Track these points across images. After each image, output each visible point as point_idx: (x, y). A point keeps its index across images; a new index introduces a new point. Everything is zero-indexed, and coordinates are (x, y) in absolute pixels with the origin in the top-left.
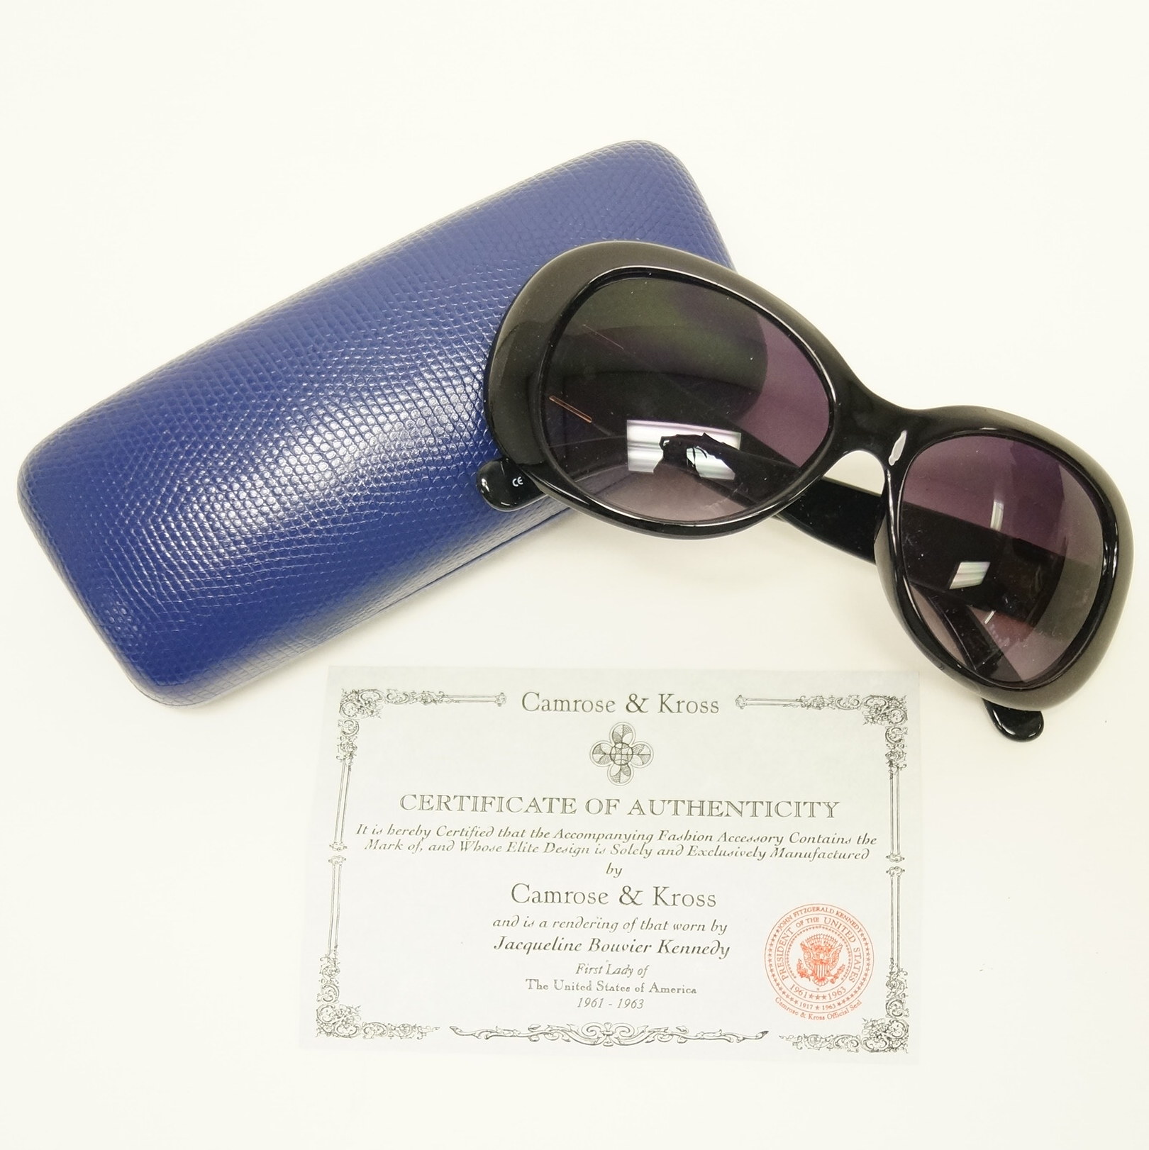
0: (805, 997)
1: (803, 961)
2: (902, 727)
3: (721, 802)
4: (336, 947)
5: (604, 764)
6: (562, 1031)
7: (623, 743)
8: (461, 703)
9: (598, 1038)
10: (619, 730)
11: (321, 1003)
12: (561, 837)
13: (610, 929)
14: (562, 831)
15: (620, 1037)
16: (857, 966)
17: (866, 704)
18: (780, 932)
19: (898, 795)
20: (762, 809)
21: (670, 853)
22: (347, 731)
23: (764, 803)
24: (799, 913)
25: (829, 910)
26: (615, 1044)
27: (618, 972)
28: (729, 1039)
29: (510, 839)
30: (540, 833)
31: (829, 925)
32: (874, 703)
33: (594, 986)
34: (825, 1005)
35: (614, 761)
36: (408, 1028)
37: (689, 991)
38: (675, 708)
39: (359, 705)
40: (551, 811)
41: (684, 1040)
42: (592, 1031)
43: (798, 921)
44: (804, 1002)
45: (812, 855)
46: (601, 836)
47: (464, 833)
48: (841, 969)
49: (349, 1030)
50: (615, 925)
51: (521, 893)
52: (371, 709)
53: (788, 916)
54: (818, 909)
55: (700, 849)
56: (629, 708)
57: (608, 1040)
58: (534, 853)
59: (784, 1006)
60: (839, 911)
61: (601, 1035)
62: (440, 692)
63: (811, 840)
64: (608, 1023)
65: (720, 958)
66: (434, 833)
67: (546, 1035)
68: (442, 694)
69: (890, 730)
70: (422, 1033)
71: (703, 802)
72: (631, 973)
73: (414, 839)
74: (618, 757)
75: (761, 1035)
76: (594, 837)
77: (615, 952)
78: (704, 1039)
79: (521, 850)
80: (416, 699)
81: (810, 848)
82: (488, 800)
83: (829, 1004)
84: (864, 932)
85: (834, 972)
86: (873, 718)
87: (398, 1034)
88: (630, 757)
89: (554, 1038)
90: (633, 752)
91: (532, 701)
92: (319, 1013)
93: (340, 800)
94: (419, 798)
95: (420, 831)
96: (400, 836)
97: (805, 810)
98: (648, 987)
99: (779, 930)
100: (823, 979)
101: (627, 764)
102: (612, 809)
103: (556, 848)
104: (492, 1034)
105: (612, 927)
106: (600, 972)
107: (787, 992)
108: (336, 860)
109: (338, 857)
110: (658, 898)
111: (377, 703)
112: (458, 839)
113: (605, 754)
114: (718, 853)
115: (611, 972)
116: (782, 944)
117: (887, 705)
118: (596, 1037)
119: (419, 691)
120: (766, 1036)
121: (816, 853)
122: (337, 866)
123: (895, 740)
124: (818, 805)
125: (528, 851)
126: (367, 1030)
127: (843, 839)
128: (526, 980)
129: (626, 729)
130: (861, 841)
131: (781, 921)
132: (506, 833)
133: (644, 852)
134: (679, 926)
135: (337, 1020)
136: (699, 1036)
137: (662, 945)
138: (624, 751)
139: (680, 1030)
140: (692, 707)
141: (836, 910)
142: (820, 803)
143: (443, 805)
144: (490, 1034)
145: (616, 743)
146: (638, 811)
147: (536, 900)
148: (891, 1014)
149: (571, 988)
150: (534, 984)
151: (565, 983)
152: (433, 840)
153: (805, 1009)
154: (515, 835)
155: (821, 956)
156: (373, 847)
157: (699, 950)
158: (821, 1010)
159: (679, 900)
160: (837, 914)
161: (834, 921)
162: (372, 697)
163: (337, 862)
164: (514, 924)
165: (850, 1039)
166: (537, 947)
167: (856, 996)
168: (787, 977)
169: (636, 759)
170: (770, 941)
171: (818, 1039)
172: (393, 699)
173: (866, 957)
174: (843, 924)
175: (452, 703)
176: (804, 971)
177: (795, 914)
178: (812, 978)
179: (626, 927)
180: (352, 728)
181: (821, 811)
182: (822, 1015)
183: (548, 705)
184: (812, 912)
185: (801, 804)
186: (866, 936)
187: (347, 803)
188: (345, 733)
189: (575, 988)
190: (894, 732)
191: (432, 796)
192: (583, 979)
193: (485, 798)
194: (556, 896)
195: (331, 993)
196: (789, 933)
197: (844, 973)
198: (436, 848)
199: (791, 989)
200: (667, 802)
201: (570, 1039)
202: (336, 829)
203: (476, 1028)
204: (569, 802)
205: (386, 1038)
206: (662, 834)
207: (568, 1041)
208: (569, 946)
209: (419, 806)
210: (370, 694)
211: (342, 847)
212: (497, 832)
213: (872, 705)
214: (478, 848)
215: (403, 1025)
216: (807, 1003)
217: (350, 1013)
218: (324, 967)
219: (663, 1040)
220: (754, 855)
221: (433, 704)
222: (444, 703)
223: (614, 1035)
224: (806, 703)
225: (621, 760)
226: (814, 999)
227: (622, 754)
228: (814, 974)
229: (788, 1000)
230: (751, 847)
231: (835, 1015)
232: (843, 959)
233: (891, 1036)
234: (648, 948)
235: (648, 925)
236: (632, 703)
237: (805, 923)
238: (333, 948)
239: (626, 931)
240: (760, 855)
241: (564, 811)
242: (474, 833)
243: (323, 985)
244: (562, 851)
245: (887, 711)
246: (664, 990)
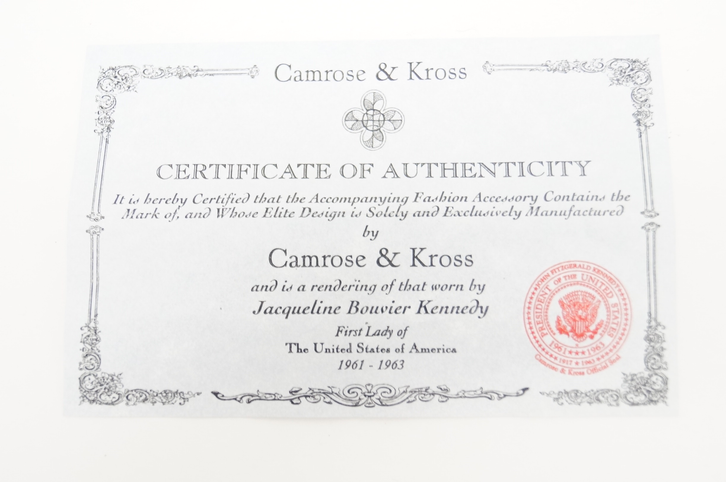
0: (564, 353)
1: (562, 319)
2: (647, 87)
3: (474, 164)
4: (96, 316)
5: (357, 130)
6: (324, 393)
7: (374, 110)
8: (215, 76)
9: (360, 399)
10: (370, 98)
11: (83, 372)
12: (317, 201)
13: (368, 291)
14: (317, 195)
15: (382, 398)
16: (616, 321)
17: (610, 67)
18: (539, 290)
19: (648, 153)
20: (515, 170)
21: (426, 214)
22: (104, 105)
23: (516, 164)
24: (557, 270)
25: (585, 267)
26: (376, 405)
27: (377, 334)
28: (489, 396)
29: (266, 205)
30: (295, 199)
31: (587, 281)
32: (618, 66)
33: (354, 348)
34: (584, 360)
35: (366, 127)
36: (170, 395)
37: (449, 350)
38: (423, 75)
39: (116, 80)
40: (305, 176)
41: (445, 399)
42: (353, 392)
43: (556, 279)
44: (563, 358)
45: (567, 213)
46: (356, 200)
47: (220, 200)
48: (600, 325)
49: (112, 397)
50: (373, 287)
51: (279, 258)
52: (128, 84)
53: (545, 274)
54: (575, 266)
55: (456, 209)
56: (380, 77)
57: (369, 401)
58: (290, 218)
59: (544, 363)
60: (596, 267)
61: (363, 397)
62: (195, 66)
63: (566, 198)
64: (369, 385)
65: (479, 317)
66: (190, 201)
67: (308, 398)
68: (196, 68)
69: (636, 90)
70: (184, 398)
71: (456, 164)
72: (391, 335)
73: (171, 208)
74: (370, 123)
75: (521, 392)
76: (349, 202)
77: (374, 314)
78: (465, 397)
79: (278, 215)
80: (172, 74)
81: (565, 206)
82: (244, 168)
83: (588, 360)
84: (621, 288)
85: (592, 328)
86: (618, 80)
87: (160, 400)
88: (382, 123)
89: (316, 401)
90: (384, 118)
91: (283, 73)
92: (82, 381)
93: (97, 171)
94: (174, 167)
95: (176, 200)
96: (156, 205)
97: (557, 169)
98: (408, 347)
99: (538, 287)
100: (582, 335)
101: (379, 129)
102: (366, 173)
103: (312, 212)
104: (254, 398)
105: (370, 289)
106: (359, 335)
107: (547, 349)
108: (94, 230)
109: (96, 227)
110: (416, 259)
111: (134, 78)
112: (214, 206)
113: (357, 121)
114: (474, 213)
115: (371, 333)
116: (541, 302)
117: (631, 68)
118: (357, 398)
119: (174, 66)
120: (527, 392)
121: (571, 211)
122: (95, 236)
123: (641, 100)
124: (569, 164)
125: (284, 216)
126: (129, 397)
127: (597, 196)
128: (286, 344)
129: (377, 97)
130: (615, 198)
131: (539, 279)
132: (262, 199)
133: (400, 214)
134: (437, 287)
135: (99, 388)
136: (461, 394)
137: (421, 306)
138: (376, 118)
139: (441, 389)
140: (441, 74)
141: (592, 266)
142: (571, 163)
143: (199, 174)
144: (251, 398)
145: (368, 110)
146: (392, 175)
147: (294, 264)
148: (650, 367)
149: (331, 351)
150: (294, 348)
151: (325, 347)
152: (189, 207)
153: (565, 365)
154: (271, 201)
155: (580, 312)
156: (130, 216)
157: (459, 310)
158: (580, 365)
159: (436, 260)
160: (594, 270)
161: (591, 278)
162: (129, 73)
163: (94, 233)
164: (272, 289)
165: (610, 393)
166: (297, 311)
167: (615, 350)
168: (547, 334)
169: (388, 125)
170: (528, 300)
171: (579, 394)
172: (149, 74)
173: (624, 312)
174: (601, 280)
175: (207, 76)
176: (563, 328)
177: (552, 272)
178: (571, 334)
179: (384, 289)
180: (109, 102)
181: (573, 170)
182: (582, 371)
183: (300, 76)
184: (569, 270)
185: (553, 164)
186: (623, 291)
187: (105, 174)
188: (102, 108)
189: (335, 350)
190: (639, 93)
191: (188, 166)
192: (343, 341)
193: (240, 166)
194: (314, 260)
195: (93, 362)
196: (547, 291)
197: (602, 329)
198: (193, 216)
199: (551, 345)
200: (420, 165)
201: (332, 401)
202: (94, 201)
203: (237, 392)
204: (323, 168)
205: (148, 404)
206: (417, 196)
207: (330, 403)
208: (328, 310)
209: (175, 175)
210: (127, 70)
211: (99, 218)
212: (252, 198)
213: (616, 67)
214: (234, 214)
215: (165, 391)
216: (566, 359)
217: (112, 380)
218: (85, 336)
219: (424, 399)
220: (510, 215)
221: (188, 77)
222: (198, 77)
223: (377, 396)
224: (552, 67)
225: (373, 125)
226: (573, 355)
227: (373, 121)
228: (573, 330)
229: (548, 356)
230: (506, 206)
231: (594, 370)
232: (602, 315)
233: (650, 389)
234: (407, 309)
235: (406, 286)
236: (382, 72)
237: (563, 281)
238: (93, 317)
239: (384, 293)
240: (516, 215)
241: (319, 177)
242: (230, 200)
243: (85, 353)
244: (319, 216)
245: (631, 73)
246: (423, 350)
